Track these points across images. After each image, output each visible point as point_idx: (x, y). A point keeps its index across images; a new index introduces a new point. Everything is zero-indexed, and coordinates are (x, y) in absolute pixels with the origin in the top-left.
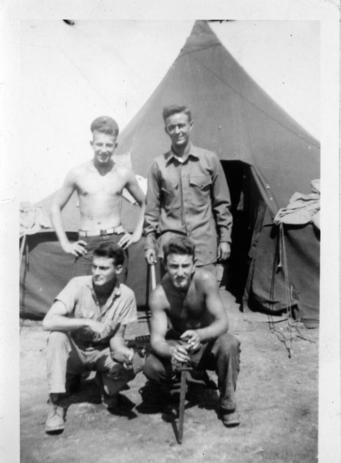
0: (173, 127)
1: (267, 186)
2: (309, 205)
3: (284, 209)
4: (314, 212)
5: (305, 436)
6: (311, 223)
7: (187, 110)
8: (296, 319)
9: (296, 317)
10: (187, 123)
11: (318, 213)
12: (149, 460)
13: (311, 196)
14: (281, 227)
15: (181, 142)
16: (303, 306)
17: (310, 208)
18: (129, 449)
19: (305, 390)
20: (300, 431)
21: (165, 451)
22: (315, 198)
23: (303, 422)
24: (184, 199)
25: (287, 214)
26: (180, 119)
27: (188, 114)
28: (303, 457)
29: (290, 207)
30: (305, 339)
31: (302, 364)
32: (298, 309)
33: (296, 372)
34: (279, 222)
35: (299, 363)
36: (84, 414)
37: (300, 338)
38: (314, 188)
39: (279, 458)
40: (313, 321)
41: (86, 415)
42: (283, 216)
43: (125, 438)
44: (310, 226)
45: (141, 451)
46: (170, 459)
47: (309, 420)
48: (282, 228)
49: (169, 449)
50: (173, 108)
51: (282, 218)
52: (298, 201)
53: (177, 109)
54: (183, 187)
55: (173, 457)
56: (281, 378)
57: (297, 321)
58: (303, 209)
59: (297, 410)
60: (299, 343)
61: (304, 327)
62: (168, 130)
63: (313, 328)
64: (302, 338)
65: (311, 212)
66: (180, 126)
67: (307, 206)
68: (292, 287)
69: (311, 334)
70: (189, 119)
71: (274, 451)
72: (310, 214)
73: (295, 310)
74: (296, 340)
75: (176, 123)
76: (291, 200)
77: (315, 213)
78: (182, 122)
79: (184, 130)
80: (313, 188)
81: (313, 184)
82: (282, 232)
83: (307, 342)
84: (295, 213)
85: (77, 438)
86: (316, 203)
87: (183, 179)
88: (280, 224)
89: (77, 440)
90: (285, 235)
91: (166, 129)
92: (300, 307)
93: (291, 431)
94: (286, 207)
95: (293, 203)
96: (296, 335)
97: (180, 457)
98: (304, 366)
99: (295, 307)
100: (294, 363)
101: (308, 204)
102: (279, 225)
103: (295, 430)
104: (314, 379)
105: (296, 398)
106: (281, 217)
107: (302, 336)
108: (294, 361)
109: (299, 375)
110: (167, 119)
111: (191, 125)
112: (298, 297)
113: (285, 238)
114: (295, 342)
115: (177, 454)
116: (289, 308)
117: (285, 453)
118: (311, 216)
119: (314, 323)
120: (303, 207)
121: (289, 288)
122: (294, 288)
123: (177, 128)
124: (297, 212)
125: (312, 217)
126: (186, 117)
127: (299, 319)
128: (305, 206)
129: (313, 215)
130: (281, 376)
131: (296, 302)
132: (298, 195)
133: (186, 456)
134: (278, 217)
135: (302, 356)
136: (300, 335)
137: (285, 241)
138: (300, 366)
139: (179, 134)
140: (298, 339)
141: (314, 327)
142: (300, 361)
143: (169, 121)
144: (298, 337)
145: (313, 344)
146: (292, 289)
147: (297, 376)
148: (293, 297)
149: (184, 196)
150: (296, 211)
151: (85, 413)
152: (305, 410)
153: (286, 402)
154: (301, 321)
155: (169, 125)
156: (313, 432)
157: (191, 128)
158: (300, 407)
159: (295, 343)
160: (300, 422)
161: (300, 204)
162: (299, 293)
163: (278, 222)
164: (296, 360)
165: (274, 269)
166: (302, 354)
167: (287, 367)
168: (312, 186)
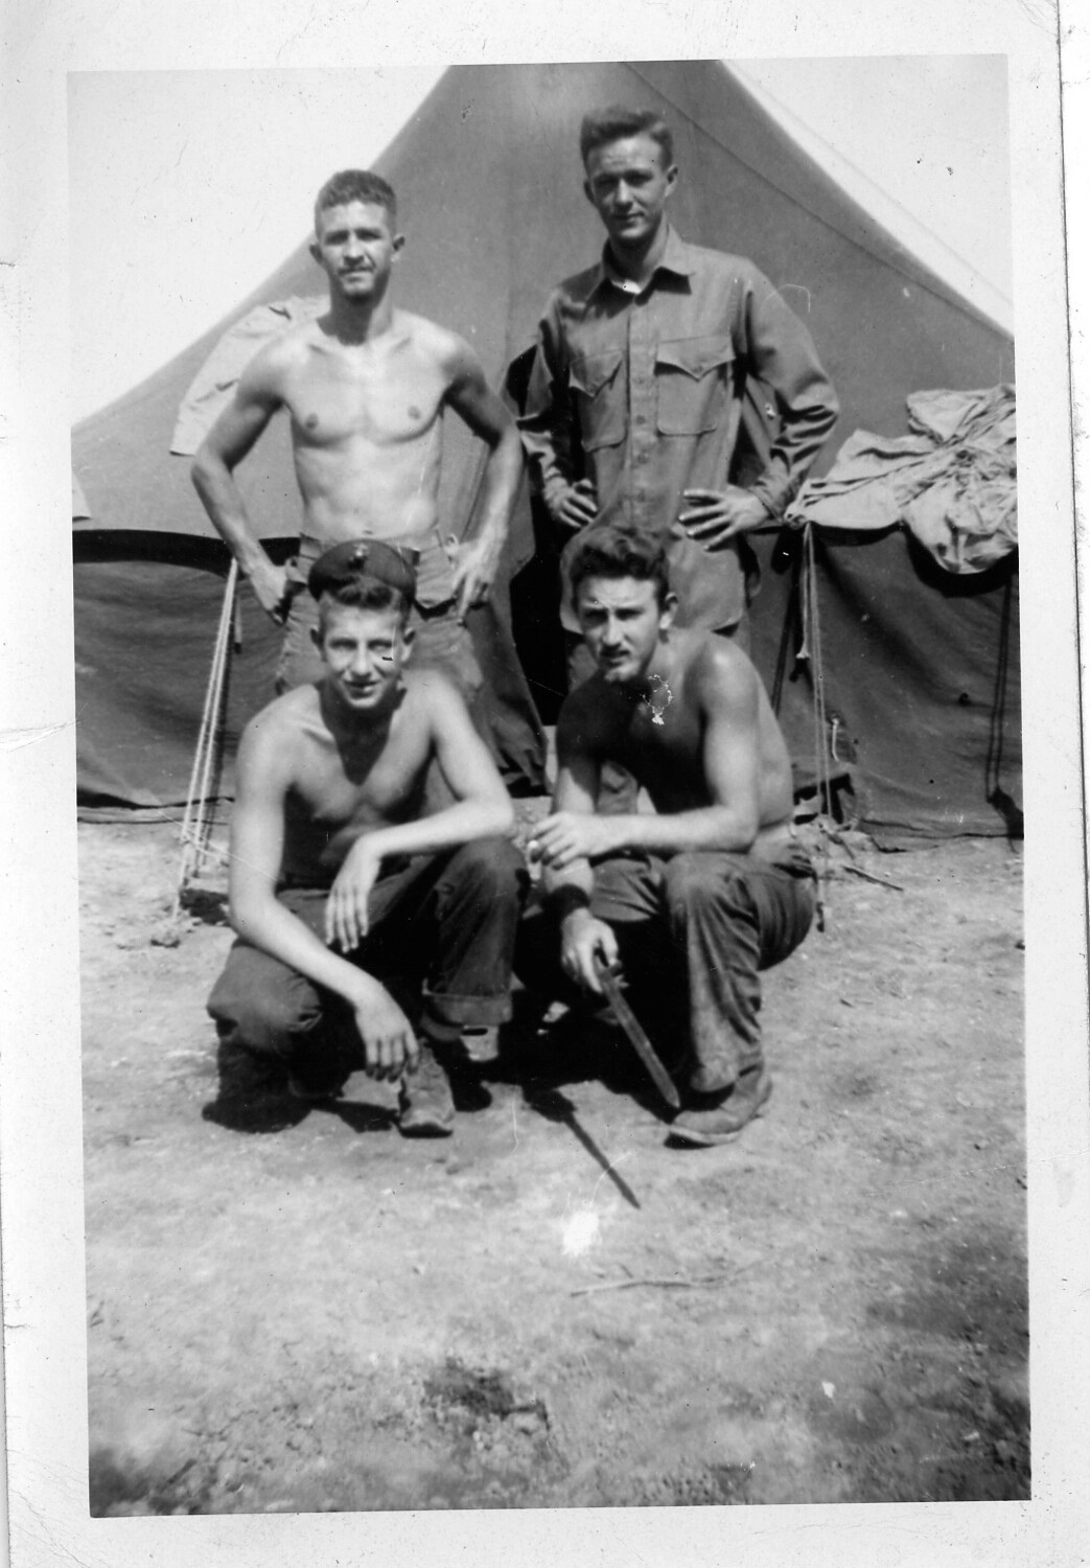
0: (609, 182)
1: (768, 409)
2: (898, 470)
3: (817, 481)
4: (910, 492)
5: (862, 1152)
6: (902, 527)
7: (658, 127)
8: (845, 819)
9: (845, 813)
10: (655, 170)
11: (923, 497)
12: (382, 1213)
13: (903, 443)
14: (807, 534)
15: (634, 232)
16: (868, 780)
17: (899, 480)
18: (320, 1179)
19: (865, 1024)
20: (845, 1138)
21: (431, 1186)
22: (917, 451)
23: (855, 1113)
24: (634, 414)
25: (827, 495)
26: (635, 154)
27: (663, 139)
28: (852, 1211)
29: (836, 474)
30: (870, 880)
31: (856, 950)
32: (850, 791)
33: (840, 971)
34: (802, 521)
35: (849, 947)
36: (182, 1081)
37: (855, 875)
38: (916, 420)
39: (780, 1212)
40: (896, 829)
41: (190, 1082)
42: (814, 502)
43: (309, 1149)
44: (899, 536)
45: (360, 1188)
46: (446, 1210)
47: (877, 1110)
48: (811, 538)
49: (445, 1183)
50: (613, 119)
51: (810, 507)
52: (864, 457)
53: (627, 121)
54: (634, 375)
55: (455, 1204)
56: (792, 987)
57: (848, 828)
58: (876, 482)
59: (839, 1078)
60: (851, 888)
61: (869, 845)
62: (593, 190)
63: (896, 850)
64: (861, 875)
65: (902, 492)
66: (636, 178)
67: (891, 476)
68: (836, 721)
69: (892, 866)
70: (666, 159)
71: (764, 1194)
72: (897, 499)
73: (842, 793)
74: (843, 880)
75: (620, 169)
76: (843, 454)
77: (916, 497)
78: (641, 165)
79: (646, 192)
80: (911, 416)
81: (910, 405)
82: (808, 552)
83: (878, 886)
84: (852, 493)
85: (160, 1147)
86: (918, 467)
87: (634, 350)
88: (804, 526)
89: (162, 1154)
90: (817, 561)
91: (587, 187)
92: (857, 784)
93: (820, 1138)
94: (823, 475)
95: (847, 463)
96: (842, 866)
97: (477, 1205)
98: (862, 956)
99: (843, 782)
100: (834, 946)
101: (895, 468)
102: (802, 529)
103: (831, 1137)
104: (894, 995)
105: (837, 1045)
106: (808, 504)
107: (862, 868)
108: (835, 939)
109: (848, 981)
110: (592, 155)
111: (670, 179)
112: (855, 754)
113: (817, 572)
114: (841, 885)
115: (468, 1196)
116: (823, 785)
117: (798, 1200)
118: (900, 506)
119: (900, 835)
120: (878, 477)
121: (825, 725)
122: (842, 724)
123: (623, 185)
124: (858, 491)
125: (906, 508)
126: (654, 149)
127: (854, 822)
128: (885, 476)
129: (908, 503)
130: (791, 980)
131: (845, 767)
132: (862, 439)
133: (495, 1203)
134: (800, 503)
135: (859, 929)
136: (855, 865)
137: (819, 580)
138: (851, 955)
139: (629, 205)
140: (848, 876)
141: (900, 848)
142: (853, 942)
143: (598, 160)
144: (849, 870)
145: (895, 892)
146: (835, 727)
147: (843, 982)
148: (838, 754)
149: (634, 405)
150: (854, 489)
151: (185, 1076)
152: (863, 1083)
153: (807, 1058)
154: (860, 829)
155: (597, 173)
156: (885, 1144)
157: (669, 189)
158: (849, 1071)
159: (839, 889)
160: (846, 1112)
161: (871, 466)
162: (856, 742)
163: (796, 519)
164: (840, 939)
165: (781, 666)
166: (858, 922)
167: (811, 957)
168: (909, 410)
